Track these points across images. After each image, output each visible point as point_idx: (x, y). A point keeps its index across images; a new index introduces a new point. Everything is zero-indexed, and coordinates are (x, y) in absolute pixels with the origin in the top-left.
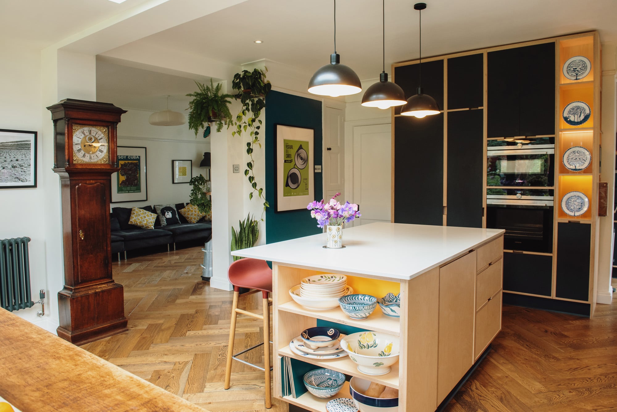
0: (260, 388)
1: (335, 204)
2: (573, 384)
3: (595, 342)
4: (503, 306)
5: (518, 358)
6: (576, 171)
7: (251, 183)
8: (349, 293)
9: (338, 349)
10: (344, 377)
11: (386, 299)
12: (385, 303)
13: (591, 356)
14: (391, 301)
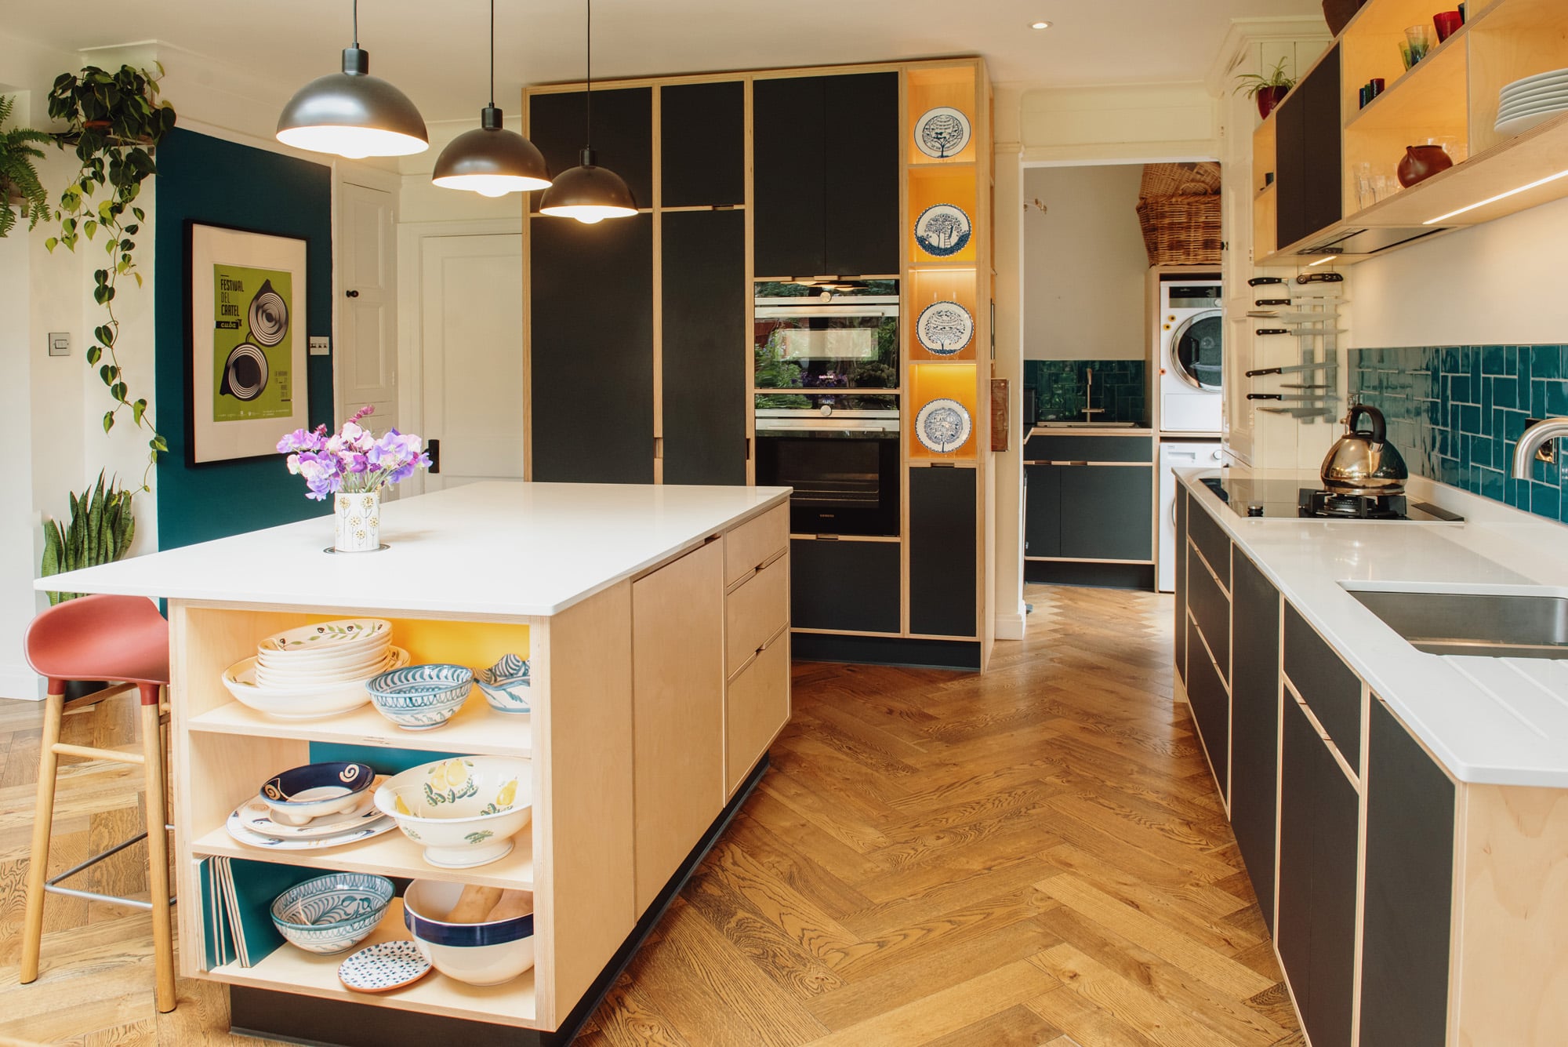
0: (140, 960)
1: (357, 437)
2: (945, 820)
3: (991, 723)
4: (793, 664)
5: (829, 779)
6: (943, 354)
7: (109, 385)
8: (398, 665)
9: (369, 815)
10: (389, 888)
11: (500, 672)
12: (496, 680)
13: (981, 755)
14: (512, 675)
